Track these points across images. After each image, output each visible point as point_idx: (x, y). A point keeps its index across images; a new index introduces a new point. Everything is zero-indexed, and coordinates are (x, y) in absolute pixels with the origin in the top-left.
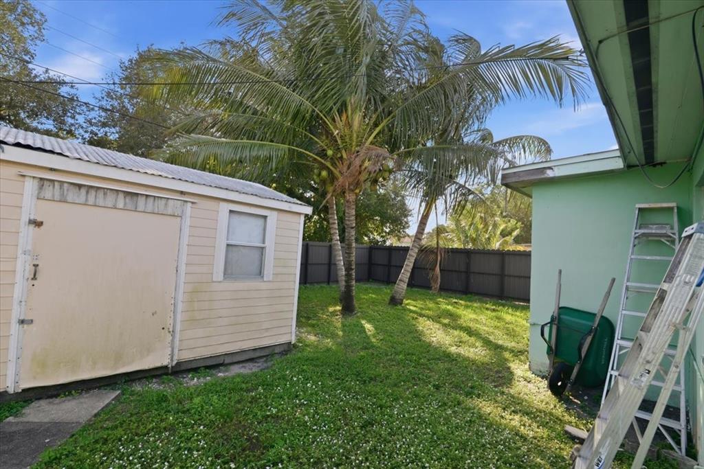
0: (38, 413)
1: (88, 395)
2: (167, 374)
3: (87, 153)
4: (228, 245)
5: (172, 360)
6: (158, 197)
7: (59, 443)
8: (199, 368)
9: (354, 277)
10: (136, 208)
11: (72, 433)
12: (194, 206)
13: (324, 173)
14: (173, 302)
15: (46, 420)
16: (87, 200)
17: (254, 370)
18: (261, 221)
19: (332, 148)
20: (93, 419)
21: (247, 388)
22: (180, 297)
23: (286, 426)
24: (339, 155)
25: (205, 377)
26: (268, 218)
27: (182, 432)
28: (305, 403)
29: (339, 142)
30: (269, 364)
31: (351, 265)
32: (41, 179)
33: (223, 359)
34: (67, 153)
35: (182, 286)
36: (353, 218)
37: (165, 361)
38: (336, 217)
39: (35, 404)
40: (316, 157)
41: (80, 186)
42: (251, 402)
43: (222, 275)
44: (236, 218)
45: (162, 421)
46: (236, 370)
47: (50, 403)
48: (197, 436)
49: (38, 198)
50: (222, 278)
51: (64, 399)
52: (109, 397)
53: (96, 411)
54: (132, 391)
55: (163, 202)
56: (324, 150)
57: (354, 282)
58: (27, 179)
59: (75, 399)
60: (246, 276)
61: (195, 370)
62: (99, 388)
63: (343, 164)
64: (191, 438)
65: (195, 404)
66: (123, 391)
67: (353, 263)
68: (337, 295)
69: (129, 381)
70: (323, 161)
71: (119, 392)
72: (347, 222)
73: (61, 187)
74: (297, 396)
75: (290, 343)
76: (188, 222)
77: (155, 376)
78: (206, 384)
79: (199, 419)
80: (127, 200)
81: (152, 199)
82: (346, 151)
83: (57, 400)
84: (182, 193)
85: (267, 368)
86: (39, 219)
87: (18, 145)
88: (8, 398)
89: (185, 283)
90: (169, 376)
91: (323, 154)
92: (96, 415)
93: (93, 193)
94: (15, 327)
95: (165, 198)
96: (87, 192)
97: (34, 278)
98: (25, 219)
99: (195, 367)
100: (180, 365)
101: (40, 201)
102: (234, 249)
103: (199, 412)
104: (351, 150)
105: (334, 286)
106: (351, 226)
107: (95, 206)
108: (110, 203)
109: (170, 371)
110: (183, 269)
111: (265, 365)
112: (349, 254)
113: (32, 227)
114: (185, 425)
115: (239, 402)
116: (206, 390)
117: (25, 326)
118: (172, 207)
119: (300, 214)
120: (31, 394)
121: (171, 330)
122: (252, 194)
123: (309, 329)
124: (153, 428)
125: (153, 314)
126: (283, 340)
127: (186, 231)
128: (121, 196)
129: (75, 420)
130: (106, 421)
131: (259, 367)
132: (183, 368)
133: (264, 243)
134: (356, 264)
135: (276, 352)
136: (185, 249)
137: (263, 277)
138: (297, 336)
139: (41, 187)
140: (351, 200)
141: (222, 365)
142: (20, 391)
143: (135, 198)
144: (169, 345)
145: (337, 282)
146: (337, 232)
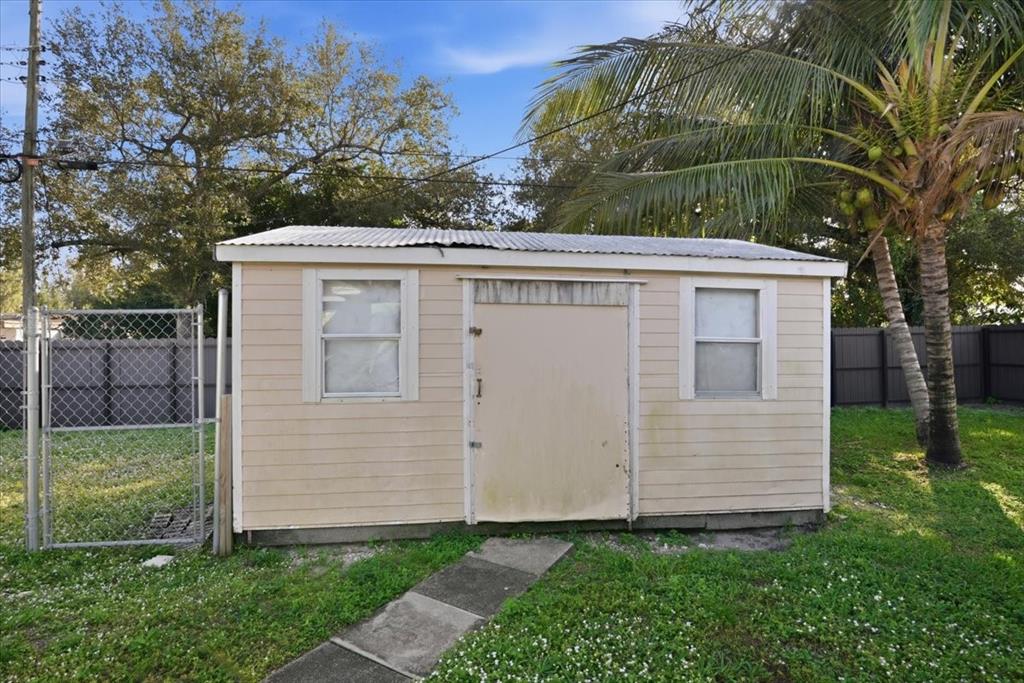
0: (495, 552)
1: (537, 542)
2: (627, 531)
3: (514, 240)
4: (698, 343)
5: (632, 512)
6: (597, 282)
7: (518, 596)
8: (671, 529)
9: (953, 392)
10: (572, 300)
11: (530, 586)
12: (643, 288)
13: (864, 195)
14: (627, 429)
15: (502, 563)
16: (520, 298)
17: (757, 548)
18: (749, 300)
19: (880, 142)
20: (548, 573)
21: (752, 576)
22: (636, 422)
23: (838, 663)
24: (897, 152)
25: (679, 545)
26: (761, 293)
27: (659, 623)
28: (874, 630)
29: (896, 124)
30: (785, 542)
31: (944, 369)
32: (476, 280)
33: (703, 522)
34: (496, 245)
35: (637, 406)
36: (942, 272)
37: (622, 512)
38: (893, 277)
39: (490, 541)
40: (845, 166)
41: (511, 282)
42: (763, 603)
43: (693, 389)
44: (706, 298)
45: (630, 598)
46: (725, 542)
47: (504, 543)
48: (683, 635)
49: (476, 303)
50: (694, 395)
51: (516, 541)
52: (563, 548)
53: (549, 565)
54: (587, 546)
55: (603, 288)
56: (862, 150)
57: (954, 404)
58: (464, 282)
59: (525, 543)
60: (729, 391)
61: (665, 531)
62: (549, 534)
63: (907, 168)
64: (674, 636)
65: (673, 584)
66: (575, 545)
67: (950, 364)
68: (910, 429)
69: (581, 532)
70: (860, 171)
71: (571, 545)
72: (928, 283)
73: (494, 285)
74: (852, 613)
75: (822, 510)
76: (637, 312)
77: (612, 532)
78: (684, 557)
79: (682, 610)
80: (562, 293)
81: (590, 285)
82: (913, 140)
83: (510, 541)
84: (626, 272)
85: (782, 548)
86: (478, 328)
87: (454, 245)
88: (467, 528)
89: (640, 402)
90: (630, 535)
91: (859, 158)
92: (550, 570)
93: (525, 288)
94: (467, 449)
95: (605, 282)
96: (519, 289)
97: (479, 395)
98: (466, 328)
99: (664, 527)
100: (643, 522)
101: (478, 306)
102: (707, 348)
103: (681, 599)
104: (927, 135)
105: (898, 410)
106: (936, 289)
107: (529, 304)
108: (543, 299)
109: (630, 528)
110: (636, 380)
111: (776, 543)
112: (938, 346)
113: (473, 336)
114: (663, 614)
115: (742, 597)
116: (685, 566)
117: (476, 450)
118: (616, 294)
119: (821, 278)
120: (485, 529)
121: (627, 469)
122: (730, 257)
123: (856, 489)
124: (619, 607)
125: (603, 445)
126: (808, 503)
127: (636, 326)
128: (554, 287)
129: (530, 570)
130: (562, 580)
131: (767, 544)
132: (647, 526)
133: (757, 334)
134: (956, 366)
135: (794, 522)
136: (636, 352)
137: (760, 393)
138: (832, 499)
139: (477, 289)
140: (933, 236)
141: (703, 530)
142: (476, 523)
143: (569, 288)
144: (627, 490)
145: (906, 401)
146: (900, 304)
